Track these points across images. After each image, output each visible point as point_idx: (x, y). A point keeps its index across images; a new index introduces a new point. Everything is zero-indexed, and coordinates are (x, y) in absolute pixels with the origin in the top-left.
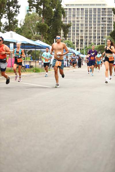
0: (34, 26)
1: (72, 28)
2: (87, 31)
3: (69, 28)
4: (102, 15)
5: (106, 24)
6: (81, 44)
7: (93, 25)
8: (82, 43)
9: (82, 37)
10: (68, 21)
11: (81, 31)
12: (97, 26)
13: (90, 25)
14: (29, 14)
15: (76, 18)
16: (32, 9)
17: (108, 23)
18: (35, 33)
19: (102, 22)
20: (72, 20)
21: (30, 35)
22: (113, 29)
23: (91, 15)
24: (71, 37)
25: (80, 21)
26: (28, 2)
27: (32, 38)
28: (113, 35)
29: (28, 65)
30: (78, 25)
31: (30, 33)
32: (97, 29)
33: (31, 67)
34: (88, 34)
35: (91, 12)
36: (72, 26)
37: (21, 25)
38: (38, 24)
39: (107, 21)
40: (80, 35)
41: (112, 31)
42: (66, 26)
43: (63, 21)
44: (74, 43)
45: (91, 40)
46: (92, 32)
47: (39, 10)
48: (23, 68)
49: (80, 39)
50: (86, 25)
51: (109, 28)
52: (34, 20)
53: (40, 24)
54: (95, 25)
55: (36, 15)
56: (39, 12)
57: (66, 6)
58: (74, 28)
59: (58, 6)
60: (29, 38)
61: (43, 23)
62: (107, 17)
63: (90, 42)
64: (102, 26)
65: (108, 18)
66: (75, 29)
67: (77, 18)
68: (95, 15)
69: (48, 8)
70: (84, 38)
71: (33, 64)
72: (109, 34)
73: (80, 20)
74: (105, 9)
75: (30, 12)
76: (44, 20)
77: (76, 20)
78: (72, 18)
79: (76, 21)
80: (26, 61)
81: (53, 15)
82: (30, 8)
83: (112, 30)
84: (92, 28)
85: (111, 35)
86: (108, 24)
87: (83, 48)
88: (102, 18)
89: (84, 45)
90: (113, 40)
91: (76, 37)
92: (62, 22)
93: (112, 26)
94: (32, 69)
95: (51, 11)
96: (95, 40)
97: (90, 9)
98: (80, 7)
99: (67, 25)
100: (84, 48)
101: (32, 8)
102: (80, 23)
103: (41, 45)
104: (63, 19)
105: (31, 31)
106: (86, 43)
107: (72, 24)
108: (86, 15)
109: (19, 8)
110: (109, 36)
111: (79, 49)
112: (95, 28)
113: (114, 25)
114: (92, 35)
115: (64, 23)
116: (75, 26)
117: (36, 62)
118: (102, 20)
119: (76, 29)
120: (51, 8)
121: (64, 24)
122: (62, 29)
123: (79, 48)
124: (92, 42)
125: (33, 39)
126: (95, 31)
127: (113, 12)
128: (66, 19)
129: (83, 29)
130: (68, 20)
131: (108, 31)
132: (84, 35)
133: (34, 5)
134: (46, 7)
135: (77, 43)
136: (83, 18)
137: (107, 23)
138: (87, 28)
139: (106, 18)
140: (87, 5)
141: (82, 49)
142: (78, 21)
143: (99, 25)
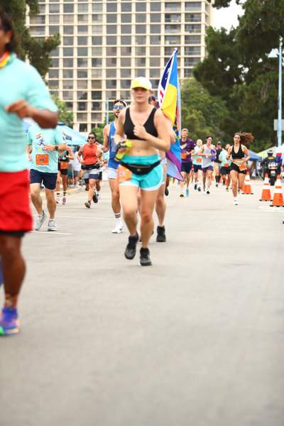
1: (61, 52)
2: (114, 61)
3: (53, 52)
4: (166, 6)
5: (179, 37)
6: (93, 109)
7: (133, 40)
8: (96, 106)
9: (96, 83)
10: (47, 30)
11: (96, 62)
12: (148, 44)
13: (126, 40)
15: (76, 18)
17: (188, 34)
19: (166, 28)
20: (61, 23)
22: (203, 55)
23: (126, 7)
24: (61, 84)
25: (90, 29)
28: (205, 72)
30: (82, 40)
32: (148, 55)
34: (118, 73)
36: (61, 46)
39: (183, 27)
40: (90, 78)
41: (202, 60)
42: (42, 46)
43: (31, 27)
44: (70, 105)
46: (133, 66)
49: (90, 89)
50: (111, 40)
51: (191, 48)
54: (141, 40)
58: (68, 52)
62: (183, 10)
64: (168, 42)
65: (186, 14)
66: (72, 55)
67: (81, 17)
68: (141, 7)
70: (104, 88)
72: (189, 70)
73: (90, 22)
77: (76, 23)
78: (61, 18)
79: (76, 29)
83: (200, 58)
84: (133, 51)
85: (197, 74)
86: (186, 37)
87: (103, 122)
88: (168, 16)
89: (104, 110)
90: (206, 91)
91: (75, 84)
92: (26, 32)
93: (200, 43)
99: (45, 44)
100: (105, 121)
102: (90, 34)
104: (30, 19)
107: (62, 39)
108: (111, 7)
110: (192, 78)
111: (89, 127)
112: (143, 50)
113: (206, 41)
115: (33, 34)
116: (72, 44)
118: (166, 21)
119: (75, 56)
121: (33, 38)
122: (27, 56)
123: (89, 121)
126: (143, 61)
128: (39, 20)
129: (101, 54)
130: (47, 23)
131: (189, 61)
132: (104, 77)
135: (82, 106)
136: (99, 18)
137: (183, 32)
138: (114, 50)
139: (179, 14)
141: (99, 125)
142: (83, 29)
143: (156, 39)
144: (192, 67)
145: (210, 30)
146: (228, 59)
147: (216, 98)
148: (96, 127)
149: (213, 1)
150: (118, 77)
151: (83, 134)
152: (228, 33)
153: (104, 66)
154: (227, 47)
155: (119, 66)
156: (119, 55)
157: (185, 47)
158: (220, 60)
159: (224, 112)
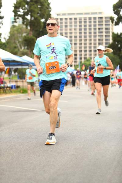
0: (20, 40)
2: (81, 44)
4: (98, 26)
5: (102, 36)
6: (75, 60)
9: (76, 51)
11: (75, 44)
12: (93, 38)
13: (85, 37)
14: (14, 26)
16: (17, 20)
17: (106, 34)
18: (21, 48)
19: (98, 33)
20: (64, 32)
21: (16, 50)
22: (111, 41)
23: (85, 26)
25: (73, 33)
26: (14, 11)
27: (18, 54)
29: (15, 86)
30: (71, 37)
31: (15, 47)
32: (93, 42)
33: (18, 87)
34: (83, 47)
35: (85, 22)
37: (5, 39)
38: (25, 37)
39: (104, 32)
45: (86, 55)
46: (88, 45)
47: (25, 20)
48: (8, 88)
50: (80, 37)
51: (107, 40)
52: (21, 33)
53: (27, 37)
54: (90, 37)
55: (23, 27)
56: (25, 23)
57: (57, 15)
59: (47, 16)
60: (15, 54)
61: (31, 36)
63: (85, 57)
64: (99, 37)
65: (105, 28)
67: (70, 29)
68: (90, 26)
69: (36, 19)
70: (78, 53)
71: (20, 84)
72: (107, 47)
73: (73, 31)
74: (101, 18)
75: (15, 24)
76: (31, 33)
77: (68, 31)
78: (64, 30)
79: (69, 33)
80: (11, 80)
81: (42, 27)
82: (15, 19)
83: (109, 43)
86: (106, 36)
89: (78, 60)
93: (110, 37)
94: (19, 89)
95: (40, 22)
96: (91, 55)
97: (85, 19)
98: (73, 17)
100: (79, 64)
101: (18, 18)
102: (73, 35)
103: (28, 61)
105: (16, 46)
106: (81, 58)
108: (80, 26)
109: (3, 19)
111: (73, 66)
112: (91, 40)
113: (112, 36)
114: (88, 49)
117: (23, 81)
118: (99, 30)
120: (39, 18)
123: (73, 64)
124: (88, 56)
125: (20, 54)
126: (91, 44)
127: (111, 21)
129: (77, 41)
130: (59, 32)
131: (106, 43)
132: (78, 49)
133: (20, 16)
134: (34, 17)
136: (76, 30)
137: (104, 34)
138: (81, 40)
139: (102, 28)
140: (81, 14)
142: (71, 33)
143: (95, 36)
144: (107, 45)
145: (113, 33)
146: (119, 42)
147: (115, 56)
148: (76, 66)
149: (114, 23)
150: (83, 49)
151: (71, 68)
152: (119, 34)
153: (78, 45)
154: (119, 39)
155: (83, 45)
156: (83, 42)
157: (105, 39)
158: (117, 43)
159: (118, 60)
